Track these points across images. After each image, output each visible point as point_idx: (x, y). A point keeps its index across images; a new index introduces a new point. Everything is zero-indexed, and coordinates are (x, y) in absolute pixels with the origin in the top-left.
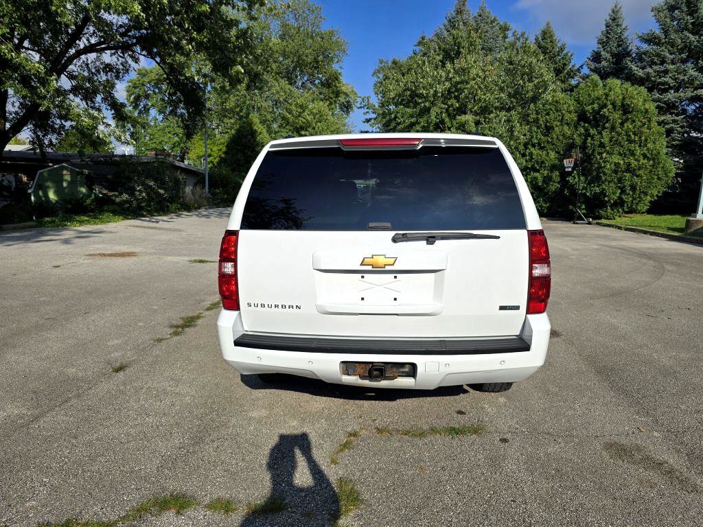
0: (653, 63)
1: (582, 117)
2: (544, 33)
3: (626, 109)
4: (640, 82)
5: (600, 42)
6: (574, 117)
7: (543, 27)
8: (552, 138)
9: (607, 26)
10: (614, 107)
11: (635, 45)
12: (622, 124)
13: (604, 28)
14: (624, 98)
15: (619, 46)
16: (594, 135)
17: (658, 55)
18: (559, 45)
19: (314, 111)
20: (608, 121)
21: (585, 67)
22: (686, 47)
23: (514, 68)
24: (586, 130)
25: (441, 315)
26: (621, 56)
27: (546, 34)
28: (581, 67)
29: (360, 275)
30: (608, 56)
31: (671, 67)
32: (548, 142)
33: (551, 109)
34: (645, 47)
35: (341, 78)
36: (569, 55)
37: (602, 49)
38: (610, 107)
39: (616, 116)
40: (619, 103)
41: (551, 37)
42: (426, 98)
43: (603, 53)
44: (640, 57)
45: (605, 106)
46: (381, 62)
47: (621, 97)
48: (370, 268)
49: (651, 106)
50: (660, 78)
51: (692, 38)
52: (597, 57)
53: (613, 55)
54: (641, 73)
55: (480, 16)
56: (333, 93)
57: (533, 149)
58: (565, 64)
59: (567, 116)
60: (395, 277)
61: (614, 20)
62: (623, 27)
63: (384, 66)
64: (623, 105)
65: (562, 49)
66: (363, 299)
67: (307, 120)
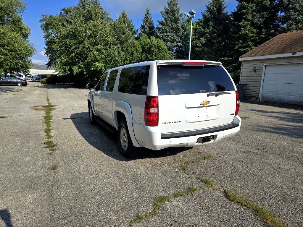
0: (163, 32)
1: (144, 50)
2: (123, 15)
3: (159, 48)
4: (160, 38)
5: (143, 21)
6: (140, 50)
7: (122, 12)
8: (134, 57)
9: (145, 16)
10: (155, 47)
11: (156, 24)
12: (158, 54)
13: (144, 16)
14: (158, 44)
15: (150, 24)
16: (149, 57)
17: (165, 29)
18: (129, 20)
19: (12, 36)
20: (154, 52)
21: (139, 30)
22: (173, 27)
23: (116, 28)
24: (146, 55)
25: (219, 118)
26: (151, 28)
27: (123, 16)
28: (138, 30)
29: (197, 108)
30: (147, 27)
31: (169, 34)
32: (133, 59)
33: (132, 46)
34: (160, 26)
35: (22, 20)
36: (133, 25)
37: (145, 24)
38: (154, 47)
39: (156, 50)
40: (156, 46)
41: (126, 16)
42: (82, 37)
43: (145, 26)
44: (159, 29)
45: (152, 47)
46: (43, 16)
47: (157, 44)
48: (203, 105)
49: (166, 47)
50: (166, 38)
51: (175, 24)
52: (143, 27)
53: (149, 27)
54: (160, 35)
55: (96, 3)
56: (18, 28)
57: (127, 61)
58: (132, 28)
59: (138, 49)
60: (207, 108)
61: (148, 13)
62: (151, 17)
63: (45, 18)
64: (158, 47)
65: (130, 22)
66: (198, 116)
67: (8, 41)
